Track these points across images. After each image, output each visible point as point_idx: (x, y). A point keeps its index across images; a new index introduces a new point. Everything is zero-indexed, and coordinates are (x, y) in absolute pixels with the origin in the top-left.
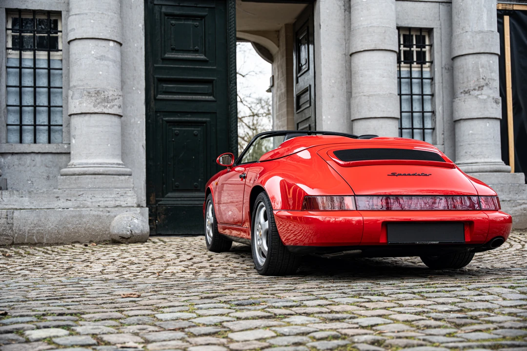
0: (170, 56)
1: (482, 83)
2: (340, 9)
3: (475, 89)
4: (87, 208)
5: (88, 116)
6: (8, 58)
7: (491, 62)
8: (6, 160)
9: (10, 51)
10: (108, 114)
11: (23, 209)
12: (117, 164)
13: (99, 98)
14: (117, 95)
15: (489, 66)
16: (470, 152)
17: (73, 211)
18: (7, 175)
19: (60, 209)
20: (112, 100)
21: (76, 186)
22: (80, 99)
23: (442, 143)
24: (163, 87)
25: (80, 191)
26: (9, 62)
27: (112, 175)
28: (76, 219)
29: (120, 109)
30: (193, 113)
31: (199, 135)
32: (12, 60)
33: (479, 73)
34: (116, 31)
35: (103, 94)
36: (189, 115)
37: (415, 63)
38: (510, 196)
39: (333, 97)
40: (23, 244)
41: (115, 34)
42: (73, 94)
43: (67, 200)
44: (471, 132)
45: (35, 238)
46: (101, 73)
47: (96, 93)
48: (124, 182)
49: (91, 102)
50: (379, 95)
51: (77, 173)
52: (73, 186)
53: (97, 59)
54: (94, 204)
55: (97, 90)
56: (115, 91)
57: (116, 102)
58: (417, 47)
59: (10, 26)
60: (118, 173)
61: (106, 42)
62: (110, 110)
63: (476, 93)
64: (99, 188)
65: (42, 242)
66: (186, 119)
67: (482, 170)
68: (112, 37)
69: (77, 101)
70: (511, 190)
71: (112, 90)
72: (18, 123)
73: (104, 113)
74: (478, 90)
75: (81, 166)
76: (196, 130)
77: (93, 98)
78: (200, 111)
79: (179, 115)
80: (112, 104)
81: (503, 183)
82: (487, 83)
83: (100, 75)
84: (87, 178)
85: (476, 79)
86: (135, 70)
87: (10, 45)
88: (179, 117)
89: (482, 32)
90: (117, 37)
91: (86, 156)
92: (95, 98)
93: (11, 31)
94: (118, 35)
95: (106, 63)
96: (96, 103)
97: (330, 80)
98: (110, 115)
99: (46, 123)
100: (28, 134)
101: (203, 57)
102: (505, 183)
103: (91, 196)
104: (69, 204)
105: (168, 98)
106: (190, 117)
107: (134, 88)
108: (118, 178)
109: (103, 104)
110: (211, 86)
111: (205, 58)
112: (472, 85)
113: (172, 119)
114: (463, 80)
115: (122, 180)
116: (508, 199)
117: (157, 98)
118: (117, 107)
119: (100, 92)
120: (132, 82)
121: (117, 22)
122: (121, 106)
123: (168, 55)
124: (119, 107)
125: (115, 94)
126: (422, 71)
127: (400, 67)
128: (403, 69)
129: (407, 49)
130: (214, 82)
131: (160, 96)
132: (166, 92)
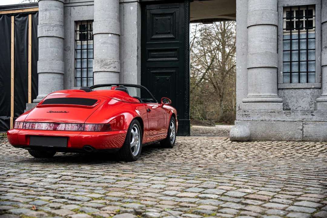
0: (155, 37)
5: (98, 73)
6: (77, 45)
9: (78, 41)
10: (107, 71)
13: (102, 64)
14: (113, 61)
20: (109, 64)
22: (95, 65)
23: (320, 81)
24: (151, 54)
26: (78, 47)
29: (115, 68)
31: (170, 80)
34: (112, 28)
35: (104, 61)
36: (165, 69)
37: (304, 29)
39: (244, 54)
46: (104, 51)
47: (101, 61)
49: (99, 66)
50: (258, 53)
53: (102, 44)
55: (102, 59)
57: (112, 65)
58: (305, 18)
59: (78, 29)
61: (107, 35)
62: (108, 69)
66: (163, 71)
68: (110, 31)
71: (110, 59)
73: (105, 71)
76: (168, 77)
77: (100, 64)
78: (170, 66)
79: (159, 69)
80: (109, 66)
83: (103, 52)
86: (132, 47)
87: (78, 38)
88: (159, 70)
90: (113, 31)
93: (79, 32)
95: (106, 45)
96: (101, 66)
97: (242, 44)
98: (109, 72)
101: (171, 36)
105: (153, 60)
106: (165, 70)
107: (132, 56)
109: (105, 67)
110: (176, 52)
111: (173, 36)
114: (325, 39)
117: (148, 60)
118: (113, 68)
119: (103, 60)
120: (130, 53)
121: (113, 23)
122: (116, 67)
123: (154, 37)
124: (114, 68)
125: (112, 61)
126: (307, 34)
127: (291, 32)
128: (295, 33)
129: (297, 20)
130: (178, 50)
131: (150, 60)
132: (153, 57)
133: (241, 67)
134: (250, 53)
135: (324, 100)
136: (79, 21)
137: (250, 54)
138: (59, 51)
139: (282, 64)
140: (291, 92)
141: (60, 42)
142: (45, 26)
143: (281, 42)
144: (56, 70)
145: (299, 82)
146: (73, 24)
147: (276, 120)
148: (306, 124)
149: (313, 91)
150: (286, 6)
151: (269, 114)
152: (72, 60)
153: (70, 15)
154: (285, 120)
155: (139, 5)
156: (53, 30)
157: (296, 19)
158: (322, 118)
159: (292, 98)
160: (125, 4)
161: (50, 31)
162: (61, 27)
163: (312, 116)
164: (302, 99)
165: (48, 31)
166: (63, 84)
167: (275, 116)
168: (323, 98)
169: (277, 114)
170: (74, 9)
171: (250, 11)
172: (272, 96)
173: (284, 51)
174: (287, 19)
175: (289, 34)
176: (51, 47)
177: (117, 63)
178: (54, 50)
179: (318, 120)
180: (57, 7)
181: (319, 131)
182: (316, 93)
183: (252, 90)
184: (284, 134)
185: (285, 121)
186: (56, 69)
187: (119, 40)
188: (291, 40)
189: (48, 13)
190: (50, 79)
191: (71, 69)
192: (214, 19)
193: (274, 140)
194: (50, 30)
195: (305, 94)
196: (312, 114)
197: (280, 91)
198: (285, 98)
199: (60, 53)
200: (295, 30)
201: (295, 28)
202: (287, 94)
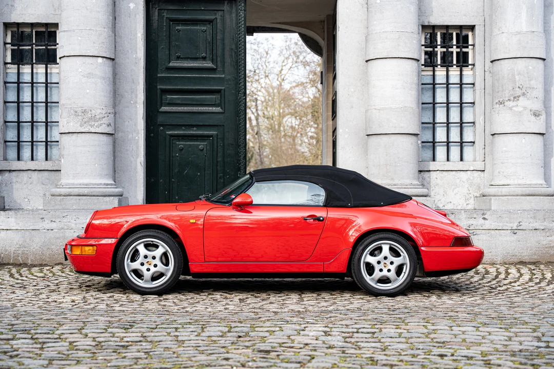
0: (175, 64)
1: (519, 92)
2: (363, 7)
3: (509, 100)
4: (71, 229)
5: (75, 135)
6: (7, 73)
7: (530, 68)
8: (4, 177)
9: (8, 65)
10: (95, 133)
11: (9, 230)
12: (105, 184)
13: (85, 117)
14: (106, 113)
15: (528, 73)
16: (503, 173)
17: (57, 232)
18: (5, 192)
19: (44, 231)
20: (99, 119)
21: (61, 207)
22: (68, 119)
23: (483, 159)
24: (167, 98)
25: (65, 212)
27: (97, 196)
28: (59, 241)
29: (110, 127)
30: (198, 126)
31: (205, 149)
32: (11, 75)
33: (515, 80)
34: (105, 46)
35: (90, 113)
36: (195, 129)
37: (455, 67)
38: (545, 223)
40: (8, 264)
41: (104, 50)
42: (62, 112)
43: (52, 221)
44: (504, 149)
45: (20, 259)
46: (88, 91)
47: (82, 112)
48: (109, 203)
49: (78, 121)
50: (390, 108)
51: (63, 193)
52: (57, 207)
53: (85, 77)
54: (78, 226)
55: (84, 109)
56: (103, 109)
57: (105, 121)
58: (457, 47)
59: (9, 40)
60: (103, 194)
61: (93, 59)
62: (97, 128)
63: (511, 104)
64: (83, 209)
65: (27, 263)
66: (192, 132)
67: (513, 193)
68: (101, 53)
69: (65, 120)
70: (547, 216)
71: (100, 109)
72: (16, 140)
73: (92, 133)
74: (513, 101)
75: (68, 187)
76: (202, 145)
77: (80, 117)
78: (207, 124)
79: (183, 128)
80: (99, 122)
81: (537, 209)
82: (524, 93)
83: (87, 93)
84: (72, 199)
85: (511, 88)
86: (133, 83)
87: (9, 60)
88: (184, 130)
89: (519, 33)
90: (106, 52)
91: (74, 177)
92: (82, 118)
93: (10, 45)
94: (107, 50)
95: (93, 80)
96: (83, 123)
97: (349, 89)
98: (98, 134)
99: (44, 140)
100: (26, 150)
101: (209, 65)
102: (540, 209)
103: (75, 217)
104: (53, 225)
105: (172, 111)
106: (195, 131)
107: (132, 102)
108: (102, 199)
109: (90, 124)
110: (219, 96)
111: (213, 66)
112: (507, 94)
113: (176, 132)
114: (498, 89)
115: (107, 202)
116: (542, 228)
117: (160, 110)
118: (106, 125)
119: (87, 111)
120: (130, 96)
121: (107, 37)
122: (111, 124)
123: (173, 64)
124: (108, 126)
125: (104, 112)
126: (461, 75)
127: (434, 71)
128: (441, 73)
129: (445, 50)
130: (222, 92)
131: (164, 109)
132: (170, 104)
133: (347, 130)
134: (373, 107)
135: (500, 194)
136: (14, 22)
137: (376, 109)
139: (420, 127)
140: (434, 177)
145: (448, 160)
148: (474, 234)
149: (471, 176)
150: (427, 24)
157: (441, 47)
158: (501, 224)
159: (436, 187)
163: (483, 221)
164: (454, 189)
168: (497, 189)
171: (374, 32)
172: (415, 185)
173: (423, 104)
174: (425, 47)
175: (431, 73)
177: (111, 116)
179: (492, 227)
181: (496, 246)
182: (475, 179)
183: (379, 173)
188: (434, 84)
192: (258, 27)
195: (458, 181)
196: (484, 216)
200: (439, 66)
201: (439, 65)
202: (429, 179)
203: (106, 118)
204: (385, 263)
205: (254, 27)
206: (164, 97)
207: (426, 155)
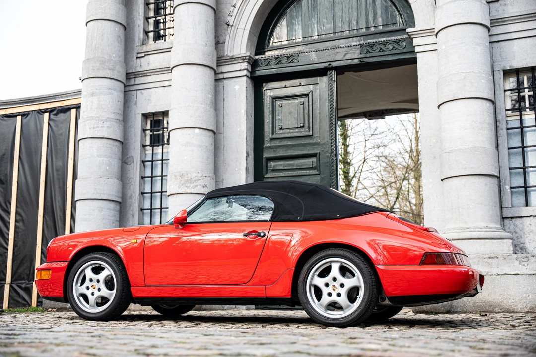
5: (176, 196)
6: (146, 154)
9: (147, 148)
10: (191, 193)
13: (182, 180)
14: (202, 176)
20: (195, 181)
22: (170, 182)
24: (271, 165)
26: (147, 157)
29: (206, 188)
32: (149, 155)
34: (201, 119)
35: (186, 176)
41: (200, 122)
46: (185, 158)
47: (180, 176)
49: (177, 184)
50: (459, 150)
53: (183, 146)
55: (181, 173)
56: (198, 172)
57: (200, 183)
59: (149, 127)
61: (192, 130)
62: (193, 189)
68: (197, 125)
72: (149, 207)
73: (187, 193)
77: (178, 181)
80: (195, 184)
83: (185, 160)
86: (238, 152)
87: (148, 143)
90: (202, 124)
92: (180, 180)
93: (149, 131)
94: (203, 122)
95: (190, 148)
96: (181, 185)
98: (194, 195)
101: (306, 132)
105: (275, 176)
107: (236, 169)
109: (186, 185)
110: (315, 160)
111: (309, 133)
117: (265, 176)
118: (201, 187)
119: (184, 174)
120: (235, 164)
121: (203, 111)
122: (208, 186)
123: (277, 135)
124: (204, 187)
125: (199, 175)
127: (521, 115)
128: (529, 117)
129: (531, 93)
130: (318, 155)
131: (269, 175)
132: (274, 170)
133: (430, 180)
134: (444, 151)
136: (149, 113)
138: (113, 163)
139: (507, 172)
140: (528, 223)
141: (116, 148)
142: (89, 120)
143: (503, 133)
144: (105, 195)
146: (139, 118)
147: (501, 273)
150: (508, 68)
151: (486, 260)
152: (135, 180)
153: (136, 104)
154: (519, 272)
155: (249, 81)
156: (102, 127)
157: (529, 91)
159: (531, 234)
160: (226, 82)
161: (97, 129)
162: (116, 123)
165: (94, 128)
166: (118, 219)
167: (498, 264)
169: (501, 260)
170: (142, 94)
172: (492, 228)
173: (509, 148)
174: (512, 93)
175: (518, 118)
176: (98, 156)
177: (209, 179)
178: (103, 160)
180: (112, 89)
183: (452, 218)
184: (519, 300)
185: (518, 274)
186: (105, 193)
187: (213, 140)
188: (522, 128)
189: (95, 99)
190: (94, 210)
191: (134, 195)
192: (386, 110)
193: (500, 311)
194: (98, 127)
197: (507, 221)
198: (517, 235)
199: (114, 166)
200: (528, 110)
201: (527, 108)
202: (522, 226)
203: (201, 181)
204: (334, 286)
205: (382, 110)
206: (269, 165)
207: (518, 201)
